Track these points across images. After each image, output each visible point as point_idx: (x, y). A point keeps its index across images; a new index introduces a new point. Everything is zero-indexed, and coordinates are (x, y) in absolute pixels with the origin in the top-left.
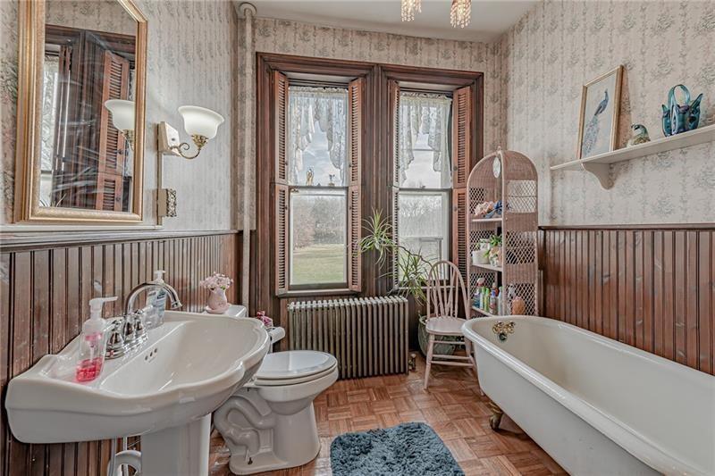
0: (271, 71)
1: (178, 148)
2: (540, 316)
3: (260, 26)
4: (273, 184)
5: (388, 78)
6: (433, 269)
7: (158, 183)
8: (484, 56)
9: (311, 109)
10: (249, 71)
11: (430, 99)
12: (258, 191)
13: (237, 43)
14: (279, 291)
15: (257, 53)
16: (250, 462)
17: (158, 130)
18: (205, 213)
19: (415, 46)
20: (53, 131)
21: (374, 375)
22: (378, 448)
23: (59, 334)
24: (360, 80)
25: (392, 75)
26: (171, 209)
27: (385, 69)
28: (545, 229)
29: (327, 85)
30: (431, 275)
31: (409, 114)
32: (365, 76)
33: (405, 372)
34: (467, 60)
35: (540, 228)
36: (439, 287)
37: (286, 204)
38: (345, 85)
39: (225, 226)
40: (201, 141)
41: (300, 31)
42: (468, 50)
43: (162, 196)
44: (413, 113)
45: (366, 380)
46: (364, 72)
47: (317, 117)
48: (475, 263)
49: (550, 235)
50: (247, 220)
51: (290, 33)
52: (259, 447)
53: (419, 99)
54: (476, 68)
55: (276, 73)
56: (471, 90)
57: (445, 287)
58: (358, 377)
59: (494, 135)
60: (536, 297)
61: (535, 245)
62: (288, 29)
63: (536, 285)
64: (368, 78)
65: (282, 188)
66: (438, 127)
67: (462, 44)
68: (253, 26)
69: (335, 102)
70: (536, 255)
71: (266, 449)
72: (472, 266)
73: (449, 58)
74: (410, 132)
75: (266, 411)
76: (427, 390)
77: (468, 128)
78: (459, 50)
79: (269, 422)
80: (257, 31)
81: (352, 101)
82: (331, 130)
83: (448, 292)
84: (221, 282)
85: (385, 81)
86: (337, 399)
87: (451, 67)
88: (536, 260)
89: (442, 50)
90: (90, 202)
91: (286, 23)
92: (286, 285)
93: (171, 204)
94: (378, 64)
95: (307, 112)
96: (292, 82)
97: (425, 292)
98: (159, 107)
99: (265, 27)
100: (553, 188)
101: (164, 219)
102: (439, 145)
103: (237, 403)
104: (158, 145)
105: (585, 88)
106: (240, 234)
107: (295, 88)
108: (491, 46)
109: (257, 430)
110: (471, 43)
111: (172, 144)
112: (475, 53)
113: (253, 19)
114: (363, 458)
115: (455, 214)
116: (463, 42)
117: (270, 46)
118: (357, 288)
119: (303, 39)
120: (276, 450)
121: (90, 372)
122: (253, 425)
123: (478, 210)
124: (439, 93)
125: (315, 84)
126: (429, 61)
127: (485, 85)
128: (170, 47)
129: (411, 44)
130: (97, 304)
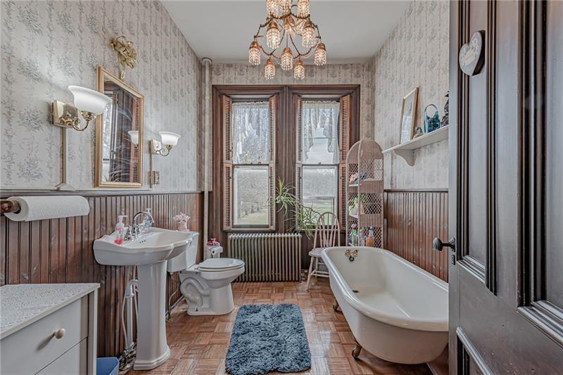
0: (221, 96)
1: (159, 151)
2: (384, 249)
3: (215, 69)
4: (222, 163)
5: (294, 94)
6: (321, 217)
7: (151, 169)
8: (361, 73)
9: (247, 116)
10: (208, 98)
11: (325, 104)
12: (214, 168)
13: (201, 81)
14: (226, 228)
15: (213, 86)
16: (197, 310)
17: (150, 143)
18: (179, 181)
19: (312, 72)
20: (110, 138)
21: (279, 281)
22: (264, 311)
23: (109, 229)
24: (274, 97)
25: (297, 91)
26: (157, 181)
27: (290, 88)
28: (388, 191)
29: (256, 100)
30: (319, 221)
31: (310, 116)
32: (278, 94)
33: (299, 281)
34: (349, 77)
35: (385, 191)
36: (324, 230)
37: (231, 175)
38: (267, 99)
39: (193, 188)
40: (169, 147)
41: (238, 70)
42: (349, 70)
43: (152, 174)
44: (313, 114)
45: (273, 283)
46: (278, 91)
47: (250, 121)
48: (350, 214)
49: (392, 196)
50: (206, 185)
51: (232, 71)
52: (202, 305)
53: (317, 104)
54: (355, 82)
55: (224, 97)
56: (351, 97)
57: (328, 230)
58: (268, 281)
59: (368, 127)
60: (382, 236)
61: (382, 202)
62: (231, 69)
63: (382, 229)
64: (280, 95)
65: (228, 165)
66: (331, 123)
67: (345, 66)
68: (211, 69)
69: (262, 110)
70: (382, 208)
71: (206, 305)
72: (349, 217)
73: (336, 76)
74: (310, 127)
75: (206, 286)
76: (308, 291)
77: (348, 123)
78: (343, 71)
79: (207, 292)
80: (213, 72)
81: (271, 109)
82: (259, 128)
83: (330, 233)
84: (184, 218)
85: (291, 95)
86: (253, 291)
87: (336, 83)
88: (382, 212)
89: (331, 72)
90: (127, 179)
91: (230, 66)
92: (231, 224)
93: (156, 178)
94: (286, 86)
95: (244, 118)
96: (234, 101)
97: (314, 233)
98: (151, 131)
99: (218, 69)
100: (392, 164)
101: (153, 186)
102: (331, 134)
103: (192, 281)
104: (150, 150)
105: (404, 100)
106: (202, 193)
107: (237, 103)
108: (366, 66)
109: (202, 296)
110: (352, 65)
111: (156, 149)
112: (355, 71)
113: (210, 66)
114: (253, 315)
115: (341, 181)
116: (346, 65)
117: (220, 81)
118: (273, 228)
119: (240, 74)
120: (210, 307)
121: (119, 242)
122: (199, 293)
123: (351, 179)
124: (332, 100)
125: (248, 100)
126: (321, 80)
127: (361, 93)
128: (157, 101)
129: (309, 70)
130: (121, 218)
